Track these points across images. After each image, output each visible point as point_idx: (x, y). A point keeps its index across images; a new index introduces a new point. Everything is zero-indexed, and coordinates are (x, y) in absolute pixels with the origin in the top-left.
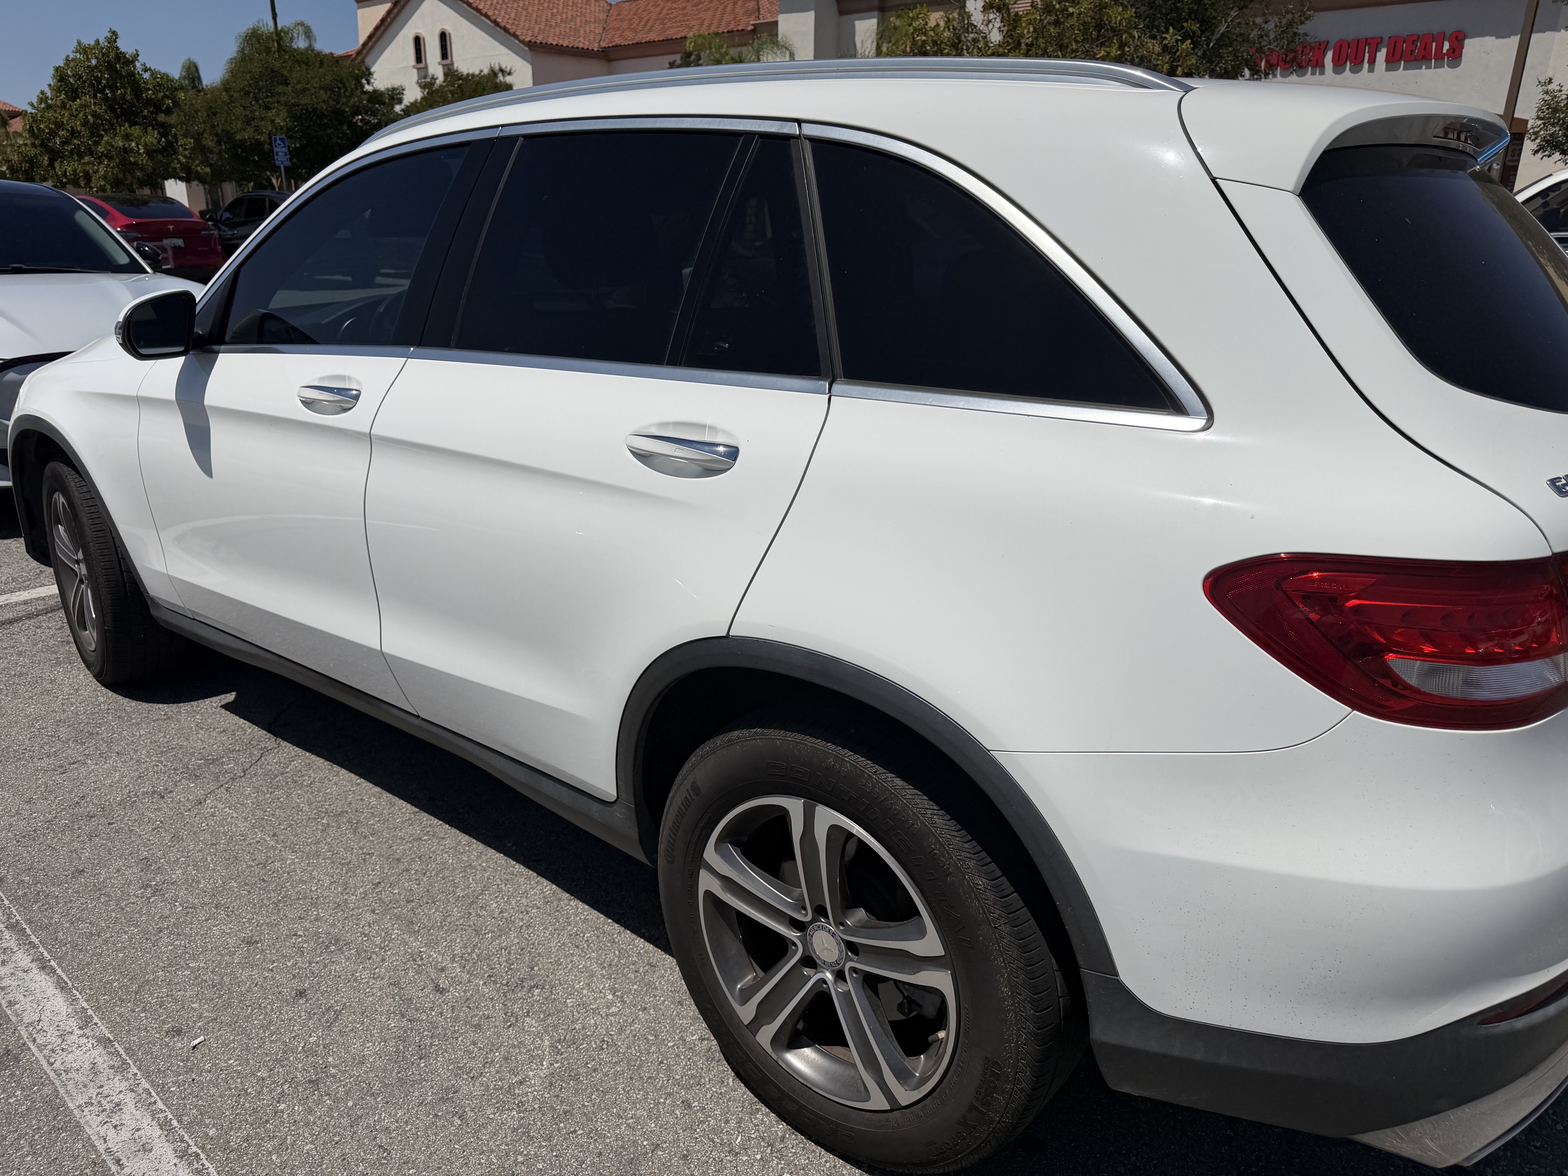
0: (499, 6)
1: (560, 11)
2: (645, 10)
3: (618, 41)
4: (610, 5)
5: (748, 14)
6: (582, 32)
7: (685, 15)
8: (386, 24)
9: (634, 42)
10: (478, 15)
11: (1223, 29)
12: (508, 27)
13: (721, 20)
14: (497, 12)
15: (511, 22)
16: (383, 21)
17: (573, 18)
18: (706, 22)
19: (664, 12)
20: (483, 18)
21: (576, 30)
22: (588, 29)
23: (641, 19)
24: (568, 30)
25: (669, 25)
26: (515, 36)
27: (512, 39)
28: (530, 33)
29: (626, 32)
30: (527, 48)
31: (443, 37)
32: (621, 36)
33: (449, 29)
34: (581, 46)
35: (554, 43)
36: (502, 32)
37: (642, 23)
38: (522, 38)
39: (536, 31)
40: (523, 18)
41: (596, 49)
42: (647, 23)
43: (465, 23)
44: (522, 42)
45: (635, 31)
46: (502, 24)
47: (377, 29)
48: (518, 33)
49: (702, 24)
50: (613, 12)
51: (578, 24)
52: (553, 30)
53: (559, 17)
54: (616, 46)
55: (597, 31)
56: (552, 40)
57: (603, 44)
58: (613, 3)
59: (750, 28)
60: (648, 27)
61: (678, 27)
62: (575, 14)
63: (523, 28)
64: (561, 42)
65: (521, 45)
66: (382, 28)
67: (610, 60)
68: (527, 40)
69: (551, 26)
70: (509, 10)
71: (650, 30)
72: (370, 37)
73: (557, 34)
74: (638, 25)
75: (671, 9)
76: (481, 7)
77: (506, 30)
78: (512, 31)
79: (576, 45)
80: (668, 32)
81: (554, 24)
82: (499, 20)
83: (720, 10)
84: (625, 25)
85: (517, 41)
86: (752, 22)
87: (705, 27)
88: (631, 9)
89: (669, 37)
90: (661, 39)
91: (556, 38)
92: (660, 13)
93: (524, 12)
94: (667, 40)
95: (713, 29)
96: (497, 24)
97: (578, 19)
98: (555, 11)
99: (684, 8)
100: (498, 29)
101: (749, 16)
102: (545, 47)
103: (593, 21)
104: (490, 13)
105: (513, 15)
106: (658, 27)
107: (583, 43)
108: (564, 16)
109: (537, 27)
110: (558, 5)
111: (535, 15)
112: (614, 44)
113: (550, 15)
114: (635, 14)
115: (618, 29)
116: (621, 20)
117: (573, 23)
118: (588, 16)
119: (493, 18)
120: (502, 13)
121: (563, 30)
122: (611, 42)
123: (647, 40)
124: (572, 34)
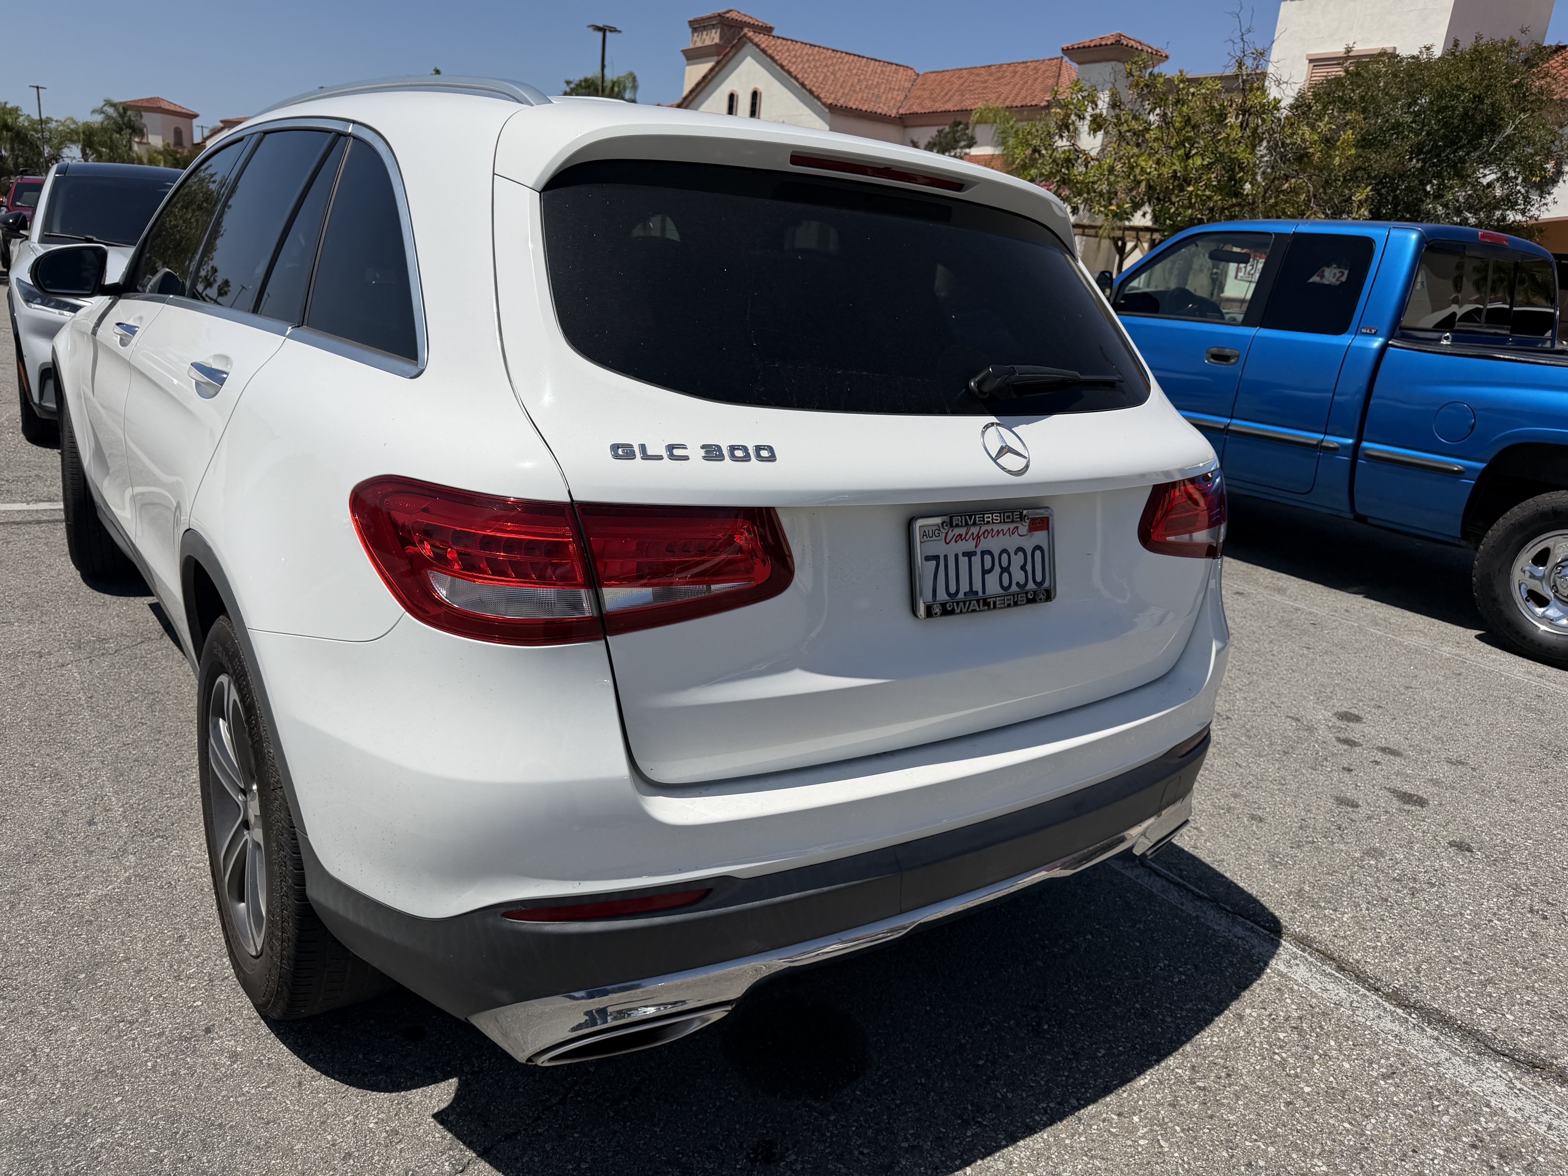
0: (809, 70)
1: (867, 77)
2: (949, 81)
3: (916, 109)
4: (918, 75)
5: (1044, 91)
6: (884, 98)
7: (985, 88)
8: (707, 80)
9: (931, 110)
10: (788, 77)
11: (1509, 131)
12: (814, 89)
13: (1017, 95)
14: (806, 75)
15: (817, 85)
16: (705, 77)
17: (878, 85)
18: (1002, 97)
19: (967, 84)
20: (793, 80)
21: (879, 96)
22: (890, 96)
23: (943, 88)
24: (870, 96)
25: (967, 96)
26: (818, 98)
27: (815, 100)
28: (833, 96)
29: (926, 101)
30: (827, 110)
31: (755, 95)
32: (920, 104)
33: (761, 88)
34: (879, 111)
35: (854, 107)
36: (807, 94)
37: (943, 94)
38: (824, 100)
39: (839, 95)
40: (830, 82)
41: (893, 115)
42: (946, 94)
43: (776, 84)
44: (824, 104)
45: (934, 100)
46: (808, 87)
47: (698, 84)
48: (822, 96)
49: (998, 98)
50: (920, 81)
51: (882, 90)
52: (855, 95)
53: (865, 83)
54: (913, 114)
55: (898, 98)
56: (853, 104)
57: (901, 111)
58: (921, 73)
59: (1044, 104)
60: (947, 98)
61: (975, 98)
62: (880, 81)
63: (828, 91)
64: (860, 107)
65: (823, 107)
66: (703, 84)
67: (905, 127)
68: (829, 102)
69: (855, 91)
70: (818, 74)
71: (948, 100)
72: (691, 92)
73: (859, 99)
74: (938, 95)
75: (973, 81)
76: (792, 70)
77: (811, 92)
78: (816, 94)
79: (875, 110)
80: (965, 103)
81: (858, 89)
82: (806, 83)
83: (1019, 85)
84: (926, 94)
85: (819, 103)
86: (1047, 99)
87: (1000, 100)
88: (935, 80)
89: (964, 108)
90: (956, 109)
91: (857, 103)
92: (962, 85)
93: (832, 77)
94: (962, 111)
95: (1007, 103)
96: (803, 85)
97: (883, 86)
98: (862, 77)
99: (986, 82)
100: (804, 91)
101: (1046, 93)
102: (843, 110)
103: (897, 88)
104: (799, 76)
105: (821, 79)
106: (957, 98)
107: (882, 108)
108: (870, 82)
109: (841, 91)
110: (867, 72)
111: (841, 80)
112: (911, 111)
113: (856, 81)
114: (939, 85)
115: (919, 97)
116: (924, 89)
117: (877, 90)
118: (893, 83)
119: (801, 80)
120: (811, 76)
121: (865, 95)
122: (909, 109)
123: (943, 109)
124: (874, 99)
